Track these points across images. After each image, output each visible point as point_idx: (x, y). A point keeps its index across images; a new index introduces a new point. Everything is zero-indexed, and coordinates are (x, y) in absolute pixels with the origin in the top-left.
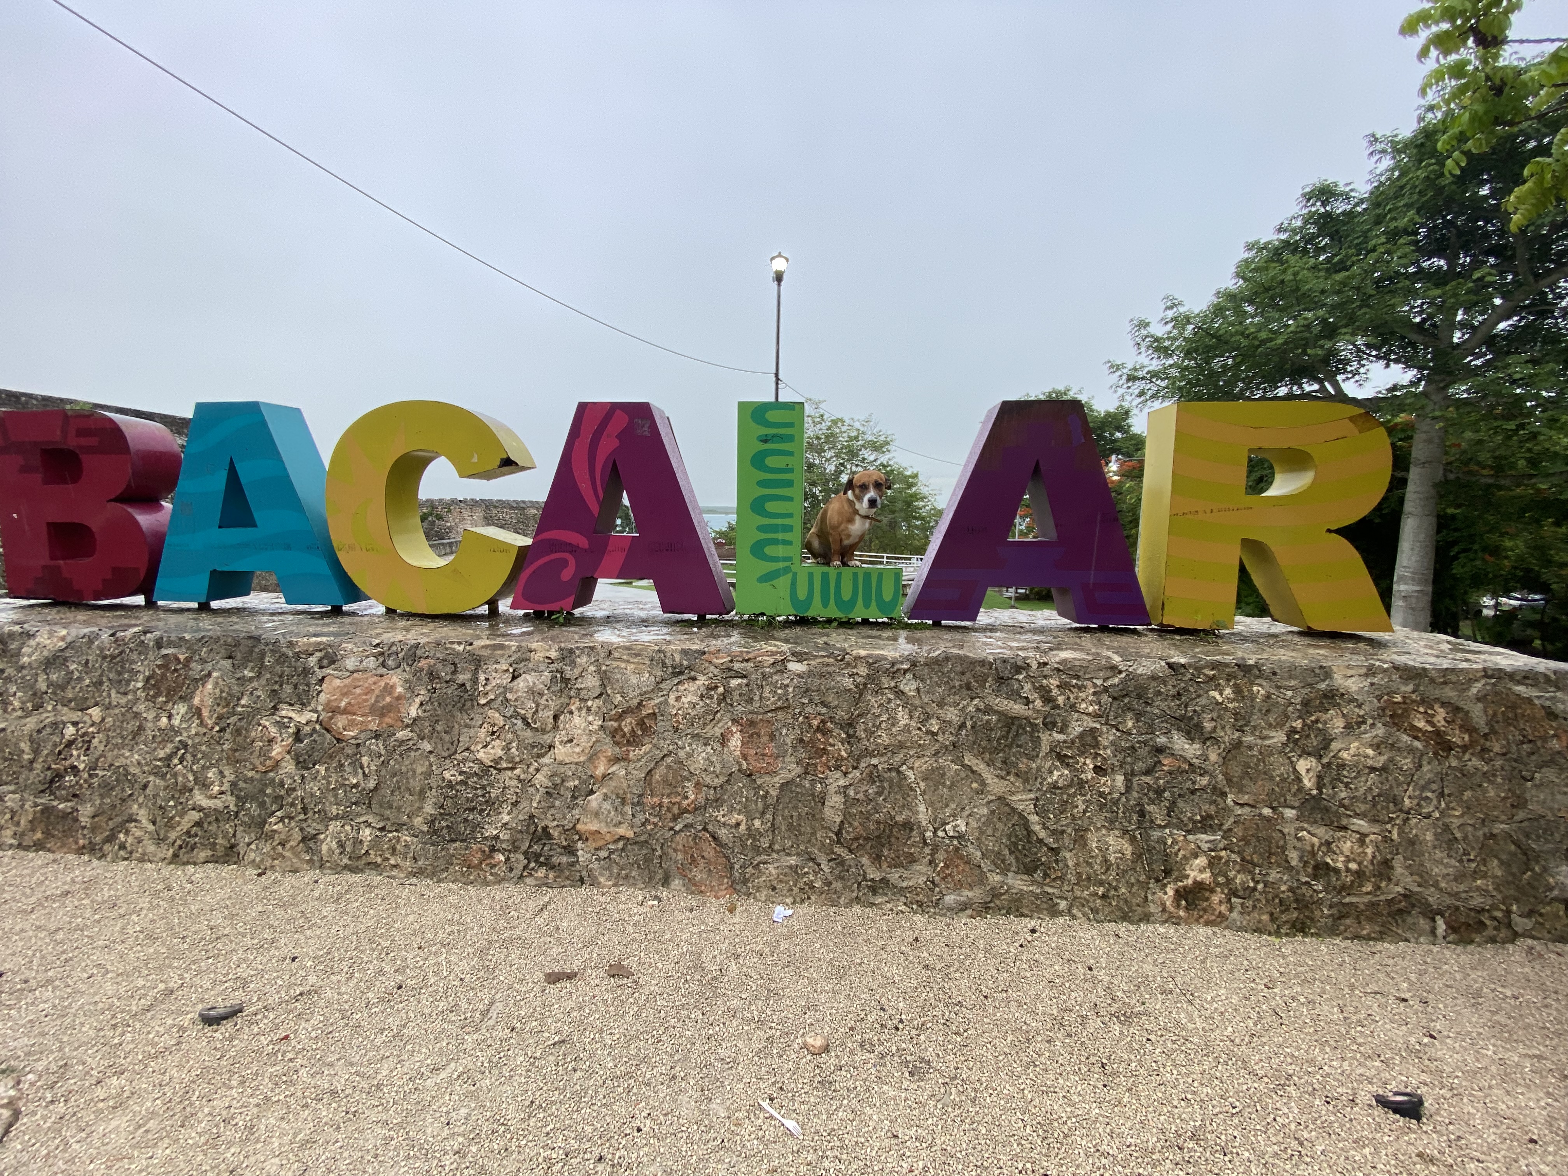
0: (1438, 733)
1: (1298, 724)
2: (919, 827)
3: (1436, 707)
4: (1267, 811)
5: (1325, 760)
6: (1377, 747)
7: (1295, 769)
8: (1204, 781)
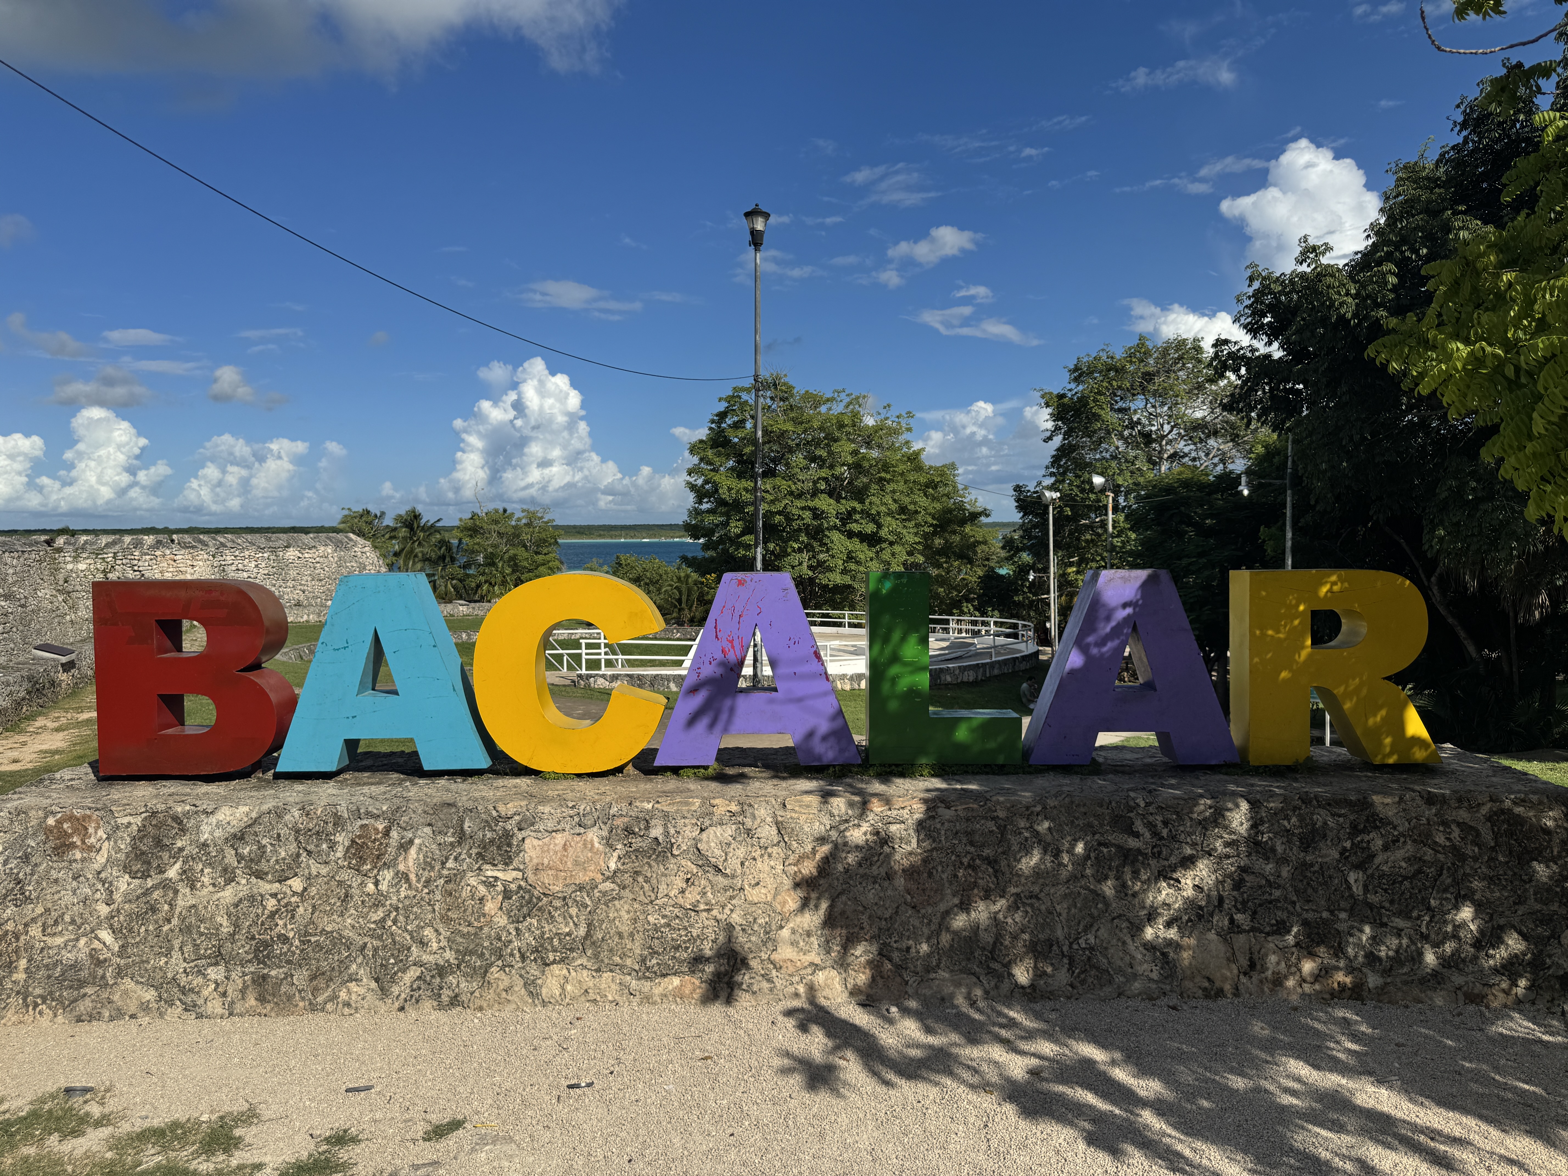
0: (1454, 847)
1: (1348, 844)
2: (1058, 943)
3: (1453, 827)
4: (1325, 915)
5: (1370, 872)
6: (1408, 860)
7: (1346, 880)
8: (1277, 893)
